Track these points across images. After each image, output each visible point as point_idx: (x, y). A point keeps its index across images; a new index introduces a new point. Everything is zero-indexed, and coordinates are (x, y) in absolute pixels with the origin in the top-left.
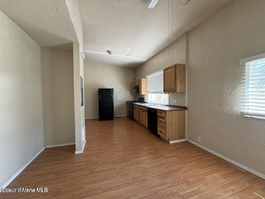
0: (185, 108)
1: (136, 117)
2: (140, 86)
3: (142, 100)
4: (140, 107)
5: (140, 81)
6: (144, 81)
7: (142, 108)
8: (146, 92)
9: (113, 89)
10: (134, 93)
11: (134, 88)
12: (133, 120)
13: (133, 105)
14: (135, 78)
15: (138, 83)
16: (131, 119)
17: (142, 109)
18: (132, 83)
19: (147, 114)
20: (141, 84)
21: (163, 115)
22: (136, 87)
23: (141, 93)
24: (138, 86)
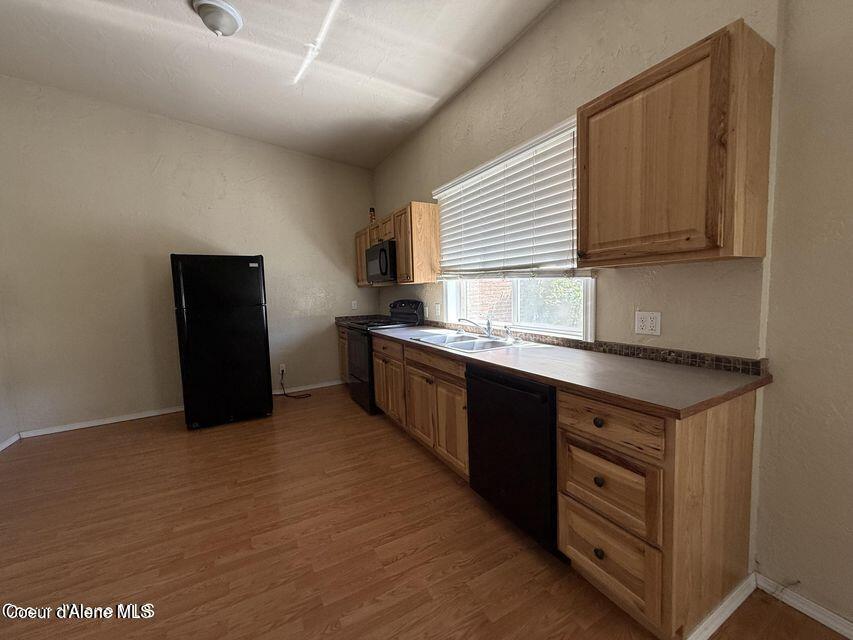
0: (754, 371)
1: (388, 397)
2: (400, 242)
3: (413, 312)
4: (410, 354)
5: (402, 219)
6: (425, 217)
7: (425, 359)
8: (433, 270)
9: (259, 259)
10: (370, 279)
11: (370, 254)
12: (374, 410)
13: (370, 336)
14: (372, 210)
15: (389, 227)
16: (363, 407)
17: (425, 367)
18: (358, 236)
19: (462, 399)
20: (408, 233)
21: (620, 433)
22: (383, 250)
23: (409, 276)
24: (393, 244)
